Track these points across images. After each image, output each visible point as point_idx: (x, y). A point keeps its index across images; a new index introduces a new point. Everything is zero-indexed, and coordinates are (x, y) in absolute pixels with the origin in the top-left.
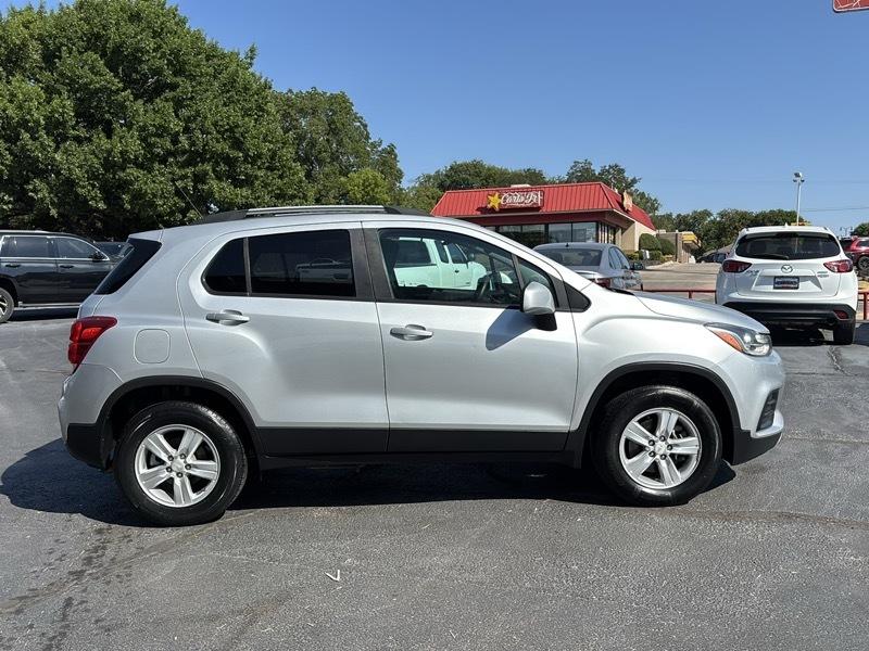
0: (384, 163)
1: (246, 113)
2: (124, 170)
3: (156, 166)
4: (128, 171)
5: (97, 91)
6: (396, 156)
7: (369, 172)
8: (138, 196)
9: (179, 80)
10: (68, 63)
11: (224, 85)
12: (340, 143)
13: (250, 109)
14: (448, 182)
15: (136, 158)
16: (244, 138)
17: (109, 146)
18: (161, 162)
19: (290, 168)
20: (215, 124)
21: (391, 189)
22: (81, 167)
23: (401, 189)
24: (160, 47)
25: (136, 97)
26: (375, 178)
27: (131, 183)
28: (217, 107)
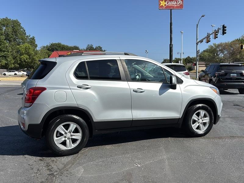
0: (31, 42)
6: (35, 40)
7: (27, 45)
14: (51, 49)
19: (3, 42)
21: (34, 50)
23: (37, 50)
26: (29, 46)
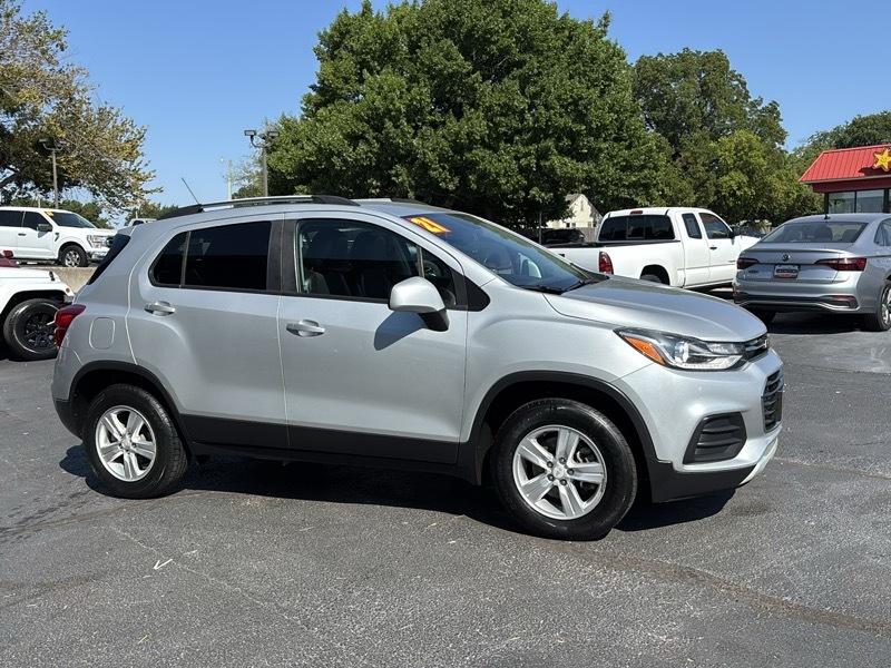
0: (763, 124)
1: (593, 84)
2: (470, 150)
3: (502, 145)
4: (474, 151)
5: (451, 75)
6: (778, 114)
7: (743, 135)
8: (483, 175)
9: (526, 57)
10: (426, 51)
11: (571, 57)
12: (714, 106)
13: (596, 80)
15: (482, 138)
16: (587, 110)
17: (457, 129)
18: (506, 142)
20: (559, 98)
22: (433, 150)
24: (509, 26)
25: (485, 78)
27: (477, 163)
28: (561, 80)
